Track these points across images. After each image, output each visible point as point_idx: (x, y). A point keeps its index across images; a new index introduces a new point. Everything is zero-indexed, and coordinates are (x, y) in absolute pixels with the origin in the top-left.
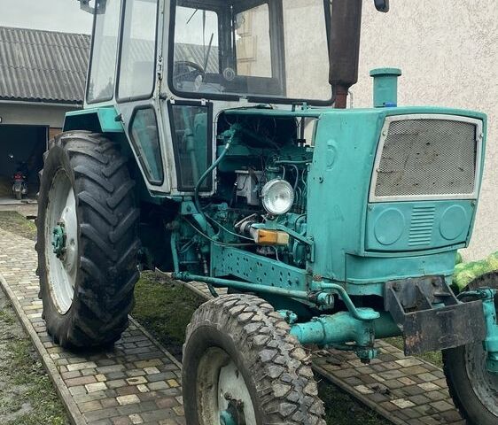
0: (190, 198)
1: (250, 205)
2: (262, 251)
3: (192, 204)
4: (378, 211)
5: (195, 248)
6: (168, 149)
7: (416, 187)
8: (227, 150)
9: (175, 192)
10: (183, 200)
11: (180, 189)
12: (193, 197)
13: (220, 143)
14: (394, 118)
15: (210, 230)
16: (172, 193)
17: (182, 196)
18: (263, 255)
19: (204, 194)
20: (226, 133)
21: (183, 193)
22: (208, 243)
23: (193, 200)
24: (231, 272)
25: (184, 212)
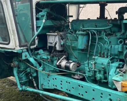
0: (26, 50)
1: (58, 51)
2: (76, 77)
3: (27, 53)
5: (28, 75)
6: (12, 24)
8: (44, 23)
9: (18, 48)
10: (23, 52)
11: (20, 46)
12: (27, 49)
13: (37, 19)
15: (38, 65)
16: (16, 49)
17: (22, 50)
18: (78, 79)
19: (32, 47)
20: (41, 14)
21: (22, 48)
22: (37, 72)
23: (28, 51)
24: (55, 87)
25: (24, 58)
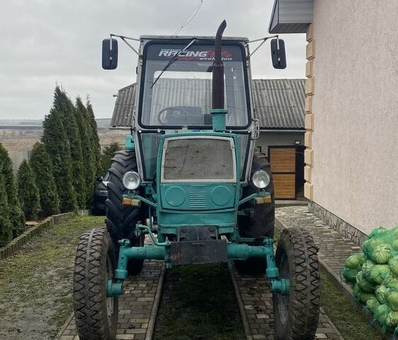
3: (152, 189)
4: (166, 188)
7: (192, 175)
10: (146, 186)
11: (144, 179)
14: (170, 139)
23: (153, 186)
